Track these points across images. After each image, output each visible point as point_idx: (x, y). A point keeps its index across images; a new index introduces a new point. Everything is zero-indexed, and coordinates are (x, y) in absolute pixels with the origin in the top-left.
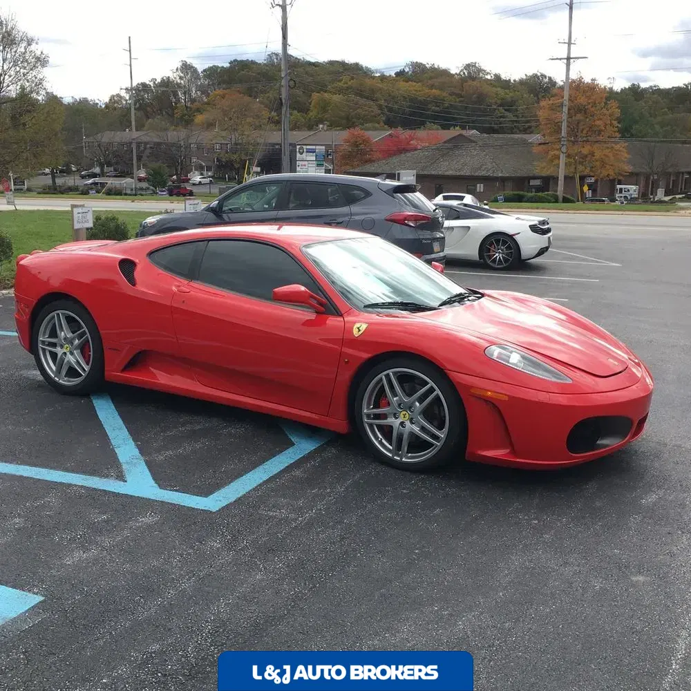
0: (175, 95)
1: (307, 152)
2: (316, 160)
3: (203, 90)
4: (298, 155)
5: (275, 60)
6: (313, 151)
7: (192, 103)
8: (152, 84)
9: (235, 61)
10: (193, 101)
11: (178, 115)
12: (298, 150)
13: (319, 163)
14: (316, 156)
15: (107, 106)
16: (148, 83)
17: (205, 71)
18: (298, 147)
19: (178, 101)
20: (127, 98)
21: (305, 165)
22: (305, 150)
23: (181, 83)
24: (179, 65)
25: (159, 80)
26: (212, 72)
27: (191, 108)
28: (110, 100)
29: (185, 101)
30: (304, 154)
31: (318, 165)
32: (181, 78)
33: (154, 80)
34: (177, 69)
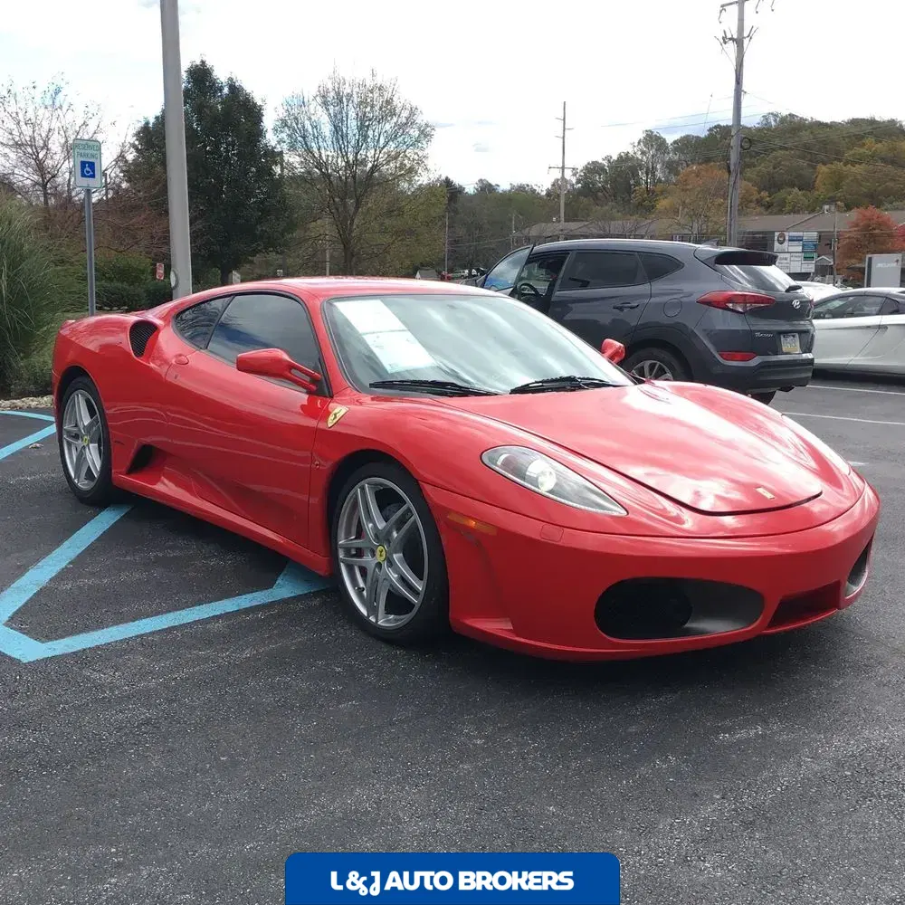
0: (635, 175)
1: (790, 240)
2: (803, 252)
3: (671, 167)
4: (776, 244)
5: (773, 123)
6: (799, 239)
7: (655, 185)
8: (605, 163)
9: (718, 126)
10: (657, 182)
11: (635, 199)
12: (776, 238)
13: (808, 256)
14: (803, 246)
15: (549, 194)
16: (600, 161)
17: (675, 142)
18: (777, 234)
19: (638, 183)
20: (574, 181)
21: (786, 259)
22: (787, 238)
23: (642, 161)
24: (642, 136)
25: (615, 157)
26: (686, 144)
27: (653, 192)
28: (553, 185)
29: (647, 183)
30: (786, 243)
31: (806, 258)
32: (643, 153)
33: (608, 158)
34: (639, 143)
